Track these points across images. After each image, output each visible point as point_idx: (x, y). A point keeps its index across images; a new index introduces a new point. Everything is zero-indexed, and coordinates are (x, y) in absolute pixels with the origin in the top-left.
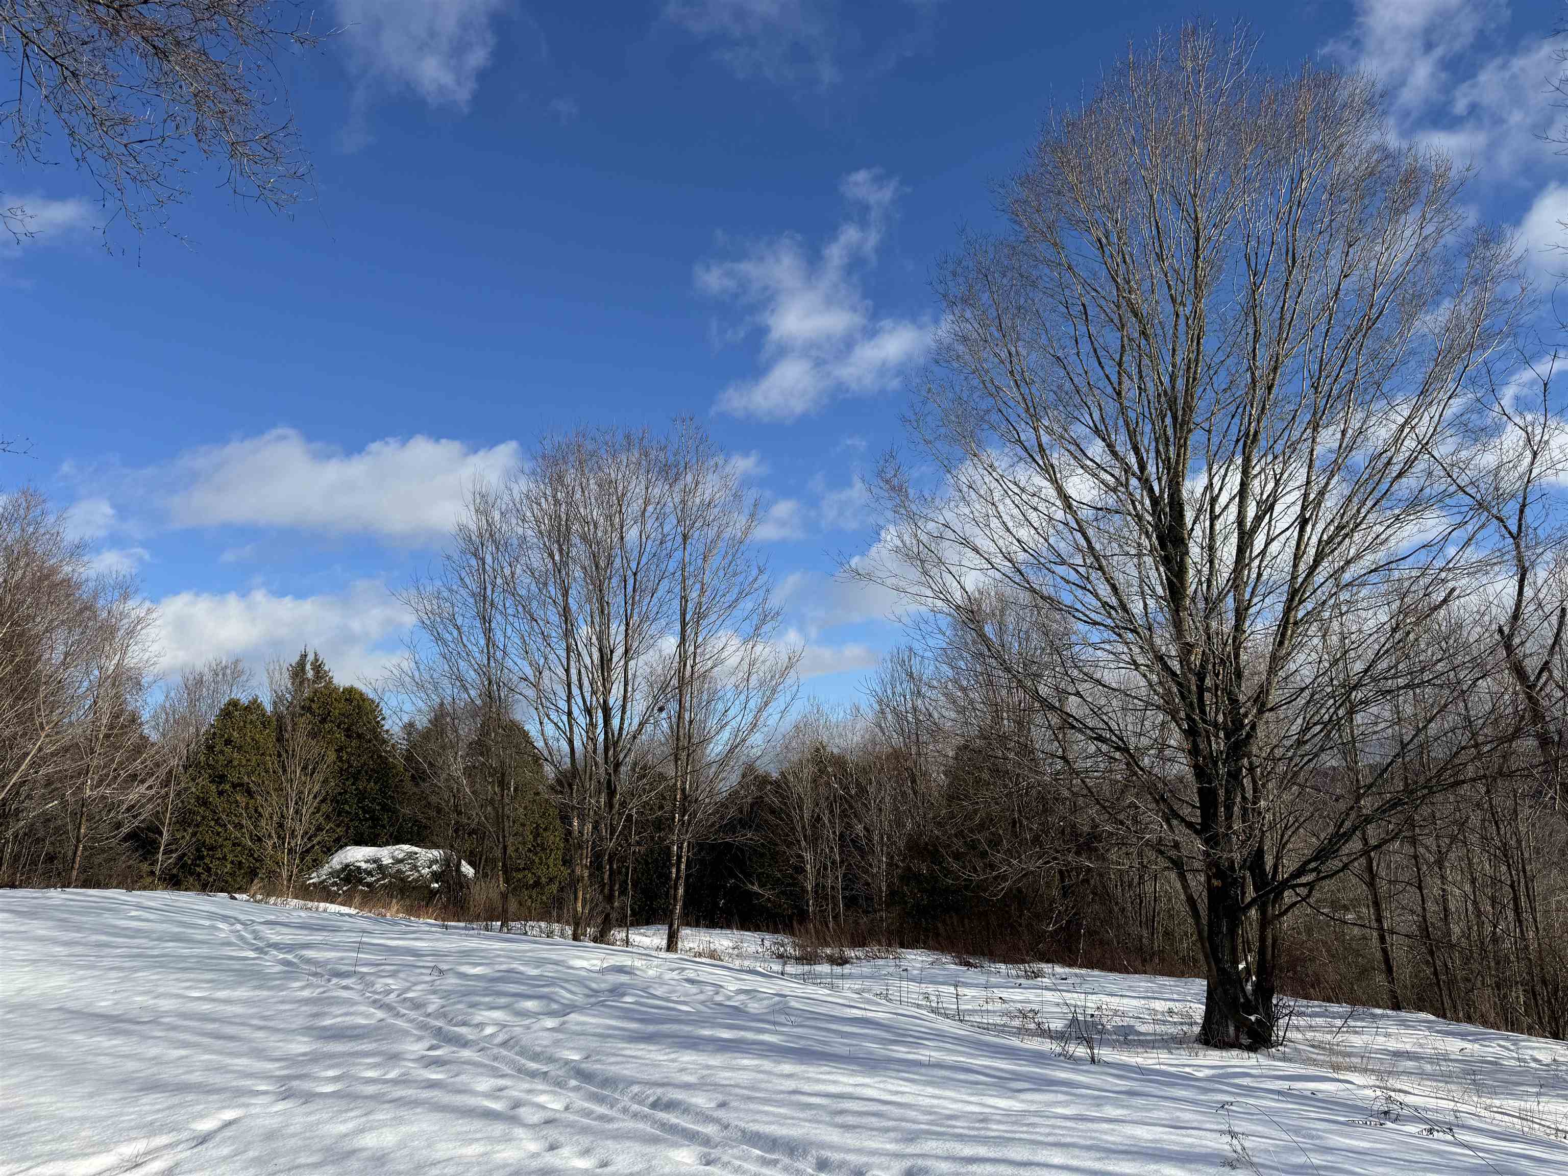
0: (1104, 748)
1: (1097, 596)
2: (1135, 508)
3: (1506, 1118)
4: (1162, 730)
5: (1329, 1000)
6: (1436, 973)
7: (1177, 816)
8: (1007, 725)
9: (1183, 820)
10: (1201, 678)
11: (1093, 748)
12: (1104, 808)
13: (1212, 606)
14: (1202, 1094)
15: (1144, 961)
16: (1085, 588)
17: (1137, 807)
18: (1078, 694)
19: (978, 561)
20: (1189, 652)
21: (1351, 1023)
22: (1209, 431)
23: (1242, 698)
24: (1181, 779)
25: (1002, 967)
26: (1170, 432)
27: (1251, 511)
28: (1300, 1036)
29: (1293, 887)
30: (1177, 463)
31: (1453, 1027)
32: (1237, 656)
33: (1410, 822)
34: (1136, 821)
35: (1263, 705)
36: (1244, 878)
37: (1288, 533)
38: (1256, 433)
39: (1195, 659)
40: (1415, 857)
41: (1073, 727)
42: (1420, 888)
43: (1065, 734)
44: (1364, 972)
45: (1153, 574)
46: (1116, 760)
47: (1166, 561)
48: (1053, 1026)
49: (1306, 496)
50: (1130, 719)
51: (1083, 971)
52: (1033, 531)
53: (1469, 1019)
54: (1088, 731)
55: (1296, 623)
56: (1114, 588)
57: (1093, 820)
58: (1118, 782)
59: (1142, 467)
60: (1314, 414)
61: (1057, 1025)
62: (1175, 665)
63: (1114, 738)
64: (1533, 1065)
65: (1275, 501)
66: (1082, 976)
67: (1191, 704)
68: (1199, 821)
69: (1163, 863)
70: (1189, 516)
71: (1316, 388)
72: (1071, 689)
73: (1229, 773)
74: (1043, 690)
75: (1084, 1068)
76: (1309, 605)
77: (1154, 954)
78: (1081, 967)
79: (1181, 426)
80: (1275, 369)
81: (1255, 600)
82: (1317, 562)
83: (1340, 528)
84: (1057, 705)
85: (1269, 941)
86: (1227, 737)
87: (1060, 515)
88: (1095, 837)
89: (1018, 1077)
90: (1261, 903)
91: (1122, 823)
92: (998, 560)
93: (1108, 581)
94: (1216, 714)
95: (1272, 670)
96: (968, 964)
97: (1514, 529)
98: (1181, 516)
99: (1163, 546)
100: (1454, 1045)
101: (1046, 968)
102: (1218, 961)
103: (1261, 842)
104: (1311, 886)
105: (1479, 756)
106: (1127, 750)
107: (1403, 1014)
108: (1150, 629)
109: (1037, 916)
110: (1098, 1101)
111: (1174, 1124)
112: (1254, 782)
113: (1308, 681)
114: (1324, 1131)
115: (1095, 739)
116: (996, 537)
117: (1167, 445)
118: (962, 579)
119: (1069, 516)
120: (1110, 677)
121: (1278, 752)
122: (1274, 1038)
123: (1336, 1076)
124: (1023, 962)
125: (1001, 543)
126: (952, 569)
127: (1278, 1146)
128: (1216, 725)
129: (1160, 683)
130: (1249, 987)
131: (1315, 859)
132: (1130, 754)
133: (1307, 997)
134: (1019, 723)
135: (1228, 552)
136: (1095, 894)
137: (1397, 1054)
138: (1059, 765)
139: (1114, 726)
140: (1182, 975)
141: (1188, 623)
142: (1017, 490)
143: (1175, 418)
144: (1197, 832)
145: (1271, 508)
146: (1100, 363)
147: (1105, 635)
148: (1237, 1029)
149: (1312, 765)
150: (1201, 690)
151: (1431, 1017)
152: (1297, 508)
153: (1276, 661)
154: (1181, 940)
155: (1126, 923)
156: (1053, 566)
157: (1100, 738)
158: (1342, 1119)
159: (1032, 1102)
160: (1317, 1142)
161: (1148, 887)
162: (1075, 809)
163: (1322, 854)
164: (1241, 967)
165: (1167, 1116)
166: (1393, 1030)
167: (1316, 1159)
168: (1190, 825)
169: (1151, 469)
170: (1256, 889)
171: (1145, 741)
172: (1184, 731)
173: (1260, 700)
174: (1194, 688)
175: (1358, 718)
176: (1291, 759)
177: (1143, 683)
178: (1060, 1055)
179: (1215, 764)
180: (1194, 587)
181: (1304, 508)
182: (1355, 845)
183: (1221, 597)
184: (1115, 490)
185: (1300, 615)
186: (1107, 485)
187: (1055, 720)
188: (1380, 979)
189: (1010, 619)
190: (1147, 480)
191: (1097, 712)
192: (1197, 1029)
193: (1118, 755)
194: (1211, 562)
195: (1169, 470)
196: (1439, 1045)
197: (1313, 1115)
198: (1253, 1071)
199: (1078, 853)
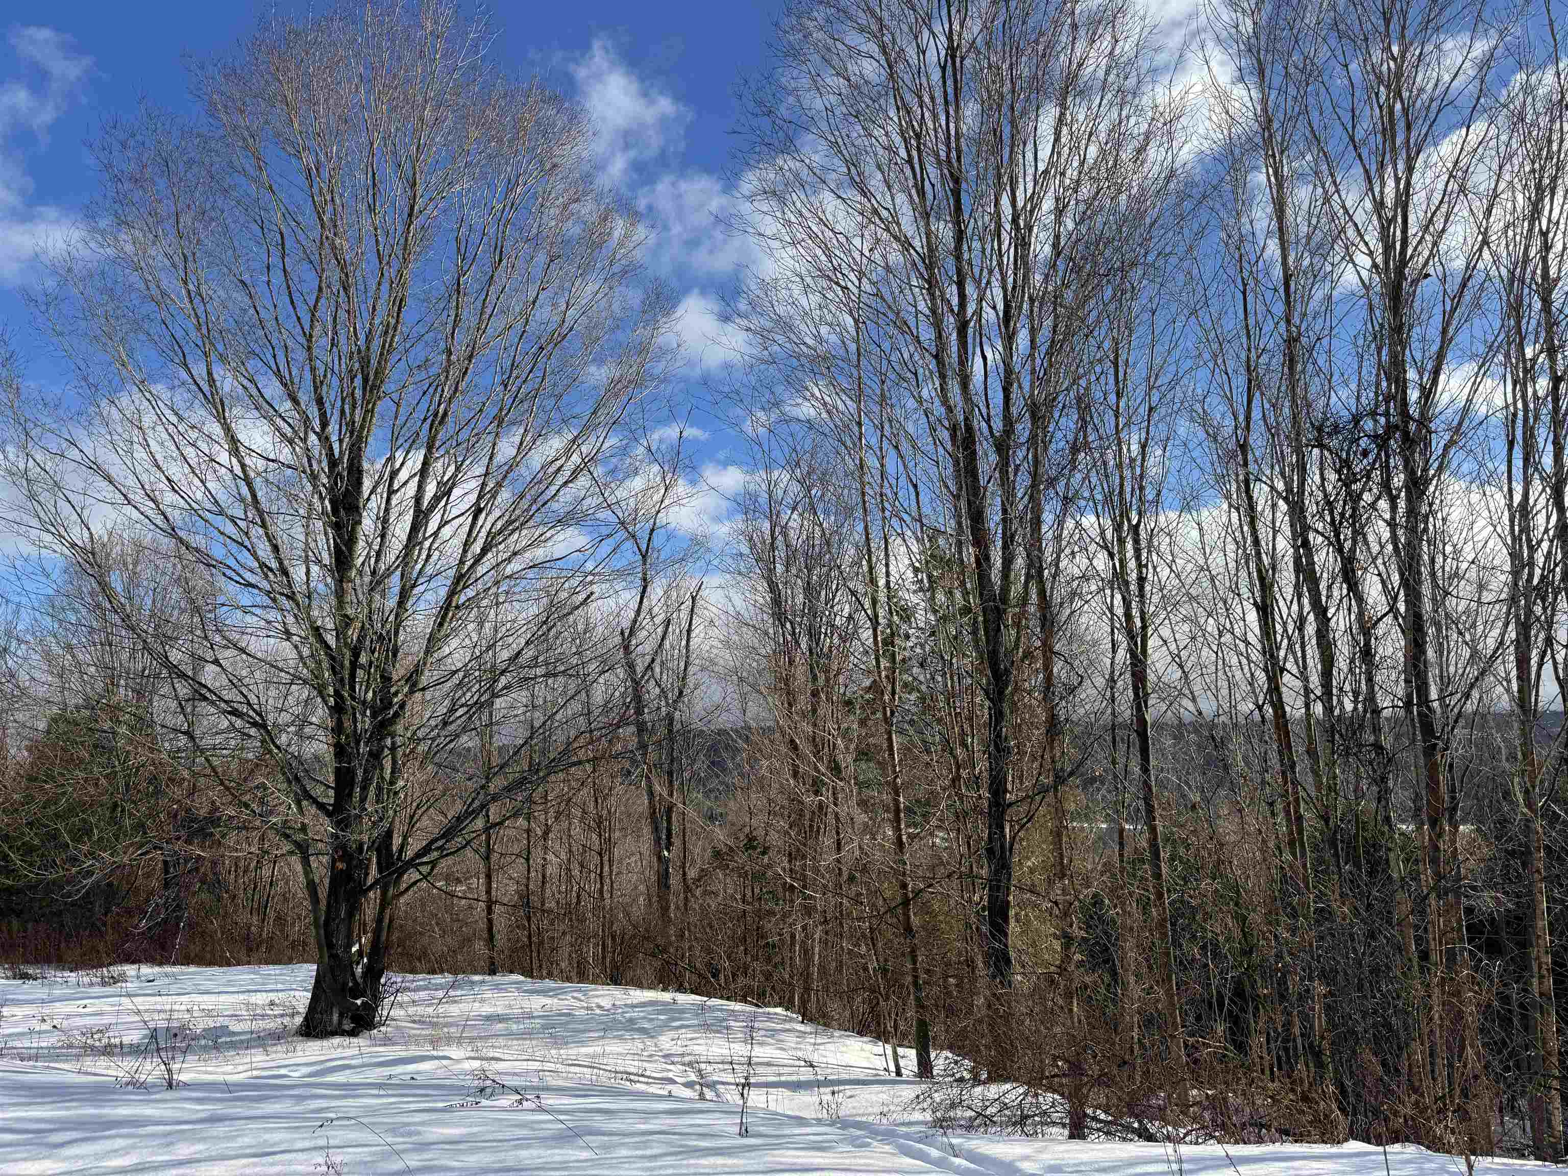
0: (239, 723)
1: (255, 555)
2: (311, 466)
3: (577, 1069)
4: (306, 706)
5: (433, 972)
6: (530, 937)
7: (308, 796)
8: (122, 693)
9: (315, 801)
10: (356, 654)
11: (226, 723)
12: (227, 788)
13: (378, 582)
14: (297, 1104)
15: (250, 950)
16: (242, 544)
17: (266, 789)
18: (216, 662)
19: (108, 491)
20: (348, 625)
21: (451, 993)
22: (398, 405)
23: (395, 677)
24: (317, 758)
25: (72, 977)
26: (358, 393)
27: (431, 489)
28: (402, 1013)
29: (416, 866)
30: (362, 427)
31: (539, 985)
32: (397, 633)
33: (530, 800)
34: (262, 803)
35: (414, 685)
36: (369, 860)
37: (461, 519)
38: (445, 414)
39: (353, 634)
40: (528, 831)
41: (205, 699)
42: (528, 860)
43: (194, 707)
44: (467, 941)
45: (321, 538)
46: (250, 736)
47: (337, 526)
48: (126, 1040)
49: (484, 485)
50: (273, 692)
51: (176, 969)
52: (187, 470)
53: (550, 975)
54: (223, 705)
55: (457, 607)
56: (276, 548)
57: (213, 803)
58: (247, 761)
59: (324, 424)
60: (501, 410)
61: (133, 1037)
62: (331, 640)
63: (251, 713)
64: (598, 1011)
65: (454, 485)
66: (174, 975)
67: (342, 680)
68: (332, 801)
69: (287, 847)
70: (367, 485)
71: (506, 386)
72: (209, 656)
73: (371, 753)
74: (175, 656)
75: (158, 1096)
76: (470, 593)
77: (261, 943)
78: (174, 964)
79: (371, 391)
80: (470, 358)
81: (421, 581)
82: (485, 551)
83: (510, 522)
84: (190, 673)
85: (386, 921)
86: (374, 715)
87: (224, 457)
88: (213, 820)
89: (64, 1125)
90: (383, 883)
91: (247, 806)
92: (138, 497)
93: (270, 540)
94: (366, 692)
95: (428, 652)
96: (25, 977)
97: (644, 547)
98: (359, 483)
99: (335, 511)
100: (537, 1003)
101: (130, 970)
102: (330, 946)
103: (392, 823)
104: (434, 864)
105: (591, 742)
106: (264, 726)
107: (497, 978)
108: (309, 597)
109: (129, 912)
110: (169, 1139)
111: (260, 1151)
112: (394, 762)
113: (459, 665)
114: (422, 1124)
115: (230, 713)
116: (139, 469)
117: (354, 407)
118: (85, 514)
119: (234, 460)
120: (256, 645)
121: (420, 734)
122: (377, 1019)
123: (435, 1053)
124: (101, 966)
125: (144, 478)
126: (72, 497)
127: (374, 1154)
128: (364, 702)
129: (312, 655)
130: (359, 970)
131: (443, 836)
132: (268, 732)
133: (413, 971)
134: (139, 694)
135: (401, 529)
136: (203, 882)
137: (489, 1018)
138: (183, 740)
139: (253, 700)
140: (290, 961)
141: (350, 597)
142: (174, 419)
143: (366, 380)
144: (329, 814)
145: (449, 493)
146: (292, 302)
147: (258, 599)
148: (341, 1015)
149: (452, 745)
150: (354, 665)
151: (521, 978)
152: (473, 498)
153: (433, 642)
154: (293, 924)
155: (235, 912)
156: (208, 516)
157: (235, 713)
158: (441, 1105)
159: (77, 1157)
160: (414, 1139)
161: (266, 872)
162: (193, 791)
163: (448, 834)
164: (354, 949)
165: (253, 1142)
166: (488, 995)
167: (413, 1161)
168: (321, 806)
169: (333, 429)
170: (380, 871)
171: (285, 718)
172: (330, 708)
173: (412, 679)
174: (347, 663)
175: (499, 703)
176: (433, 740)
177: (294, 654)
178: (127, 1084)
179: (358, 743)
180: (361, 559)
181: (480, 497)
182: (480, 823)
183: (389, 572)
184: (291, 442)
185: (463, 598)
186: (283, 435)
187: (183, 690)
188: (480, 946)
189: (146, 573)
190: (327, 438)
191: (235, 683)
192: (299, 1020)
193: (253, 731)
194: (383, 536)
195: (352, 433)
196: (526, 1004)
197: (413, 1107)
198: (353, 1062)
199: (188, 842)
